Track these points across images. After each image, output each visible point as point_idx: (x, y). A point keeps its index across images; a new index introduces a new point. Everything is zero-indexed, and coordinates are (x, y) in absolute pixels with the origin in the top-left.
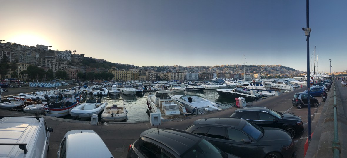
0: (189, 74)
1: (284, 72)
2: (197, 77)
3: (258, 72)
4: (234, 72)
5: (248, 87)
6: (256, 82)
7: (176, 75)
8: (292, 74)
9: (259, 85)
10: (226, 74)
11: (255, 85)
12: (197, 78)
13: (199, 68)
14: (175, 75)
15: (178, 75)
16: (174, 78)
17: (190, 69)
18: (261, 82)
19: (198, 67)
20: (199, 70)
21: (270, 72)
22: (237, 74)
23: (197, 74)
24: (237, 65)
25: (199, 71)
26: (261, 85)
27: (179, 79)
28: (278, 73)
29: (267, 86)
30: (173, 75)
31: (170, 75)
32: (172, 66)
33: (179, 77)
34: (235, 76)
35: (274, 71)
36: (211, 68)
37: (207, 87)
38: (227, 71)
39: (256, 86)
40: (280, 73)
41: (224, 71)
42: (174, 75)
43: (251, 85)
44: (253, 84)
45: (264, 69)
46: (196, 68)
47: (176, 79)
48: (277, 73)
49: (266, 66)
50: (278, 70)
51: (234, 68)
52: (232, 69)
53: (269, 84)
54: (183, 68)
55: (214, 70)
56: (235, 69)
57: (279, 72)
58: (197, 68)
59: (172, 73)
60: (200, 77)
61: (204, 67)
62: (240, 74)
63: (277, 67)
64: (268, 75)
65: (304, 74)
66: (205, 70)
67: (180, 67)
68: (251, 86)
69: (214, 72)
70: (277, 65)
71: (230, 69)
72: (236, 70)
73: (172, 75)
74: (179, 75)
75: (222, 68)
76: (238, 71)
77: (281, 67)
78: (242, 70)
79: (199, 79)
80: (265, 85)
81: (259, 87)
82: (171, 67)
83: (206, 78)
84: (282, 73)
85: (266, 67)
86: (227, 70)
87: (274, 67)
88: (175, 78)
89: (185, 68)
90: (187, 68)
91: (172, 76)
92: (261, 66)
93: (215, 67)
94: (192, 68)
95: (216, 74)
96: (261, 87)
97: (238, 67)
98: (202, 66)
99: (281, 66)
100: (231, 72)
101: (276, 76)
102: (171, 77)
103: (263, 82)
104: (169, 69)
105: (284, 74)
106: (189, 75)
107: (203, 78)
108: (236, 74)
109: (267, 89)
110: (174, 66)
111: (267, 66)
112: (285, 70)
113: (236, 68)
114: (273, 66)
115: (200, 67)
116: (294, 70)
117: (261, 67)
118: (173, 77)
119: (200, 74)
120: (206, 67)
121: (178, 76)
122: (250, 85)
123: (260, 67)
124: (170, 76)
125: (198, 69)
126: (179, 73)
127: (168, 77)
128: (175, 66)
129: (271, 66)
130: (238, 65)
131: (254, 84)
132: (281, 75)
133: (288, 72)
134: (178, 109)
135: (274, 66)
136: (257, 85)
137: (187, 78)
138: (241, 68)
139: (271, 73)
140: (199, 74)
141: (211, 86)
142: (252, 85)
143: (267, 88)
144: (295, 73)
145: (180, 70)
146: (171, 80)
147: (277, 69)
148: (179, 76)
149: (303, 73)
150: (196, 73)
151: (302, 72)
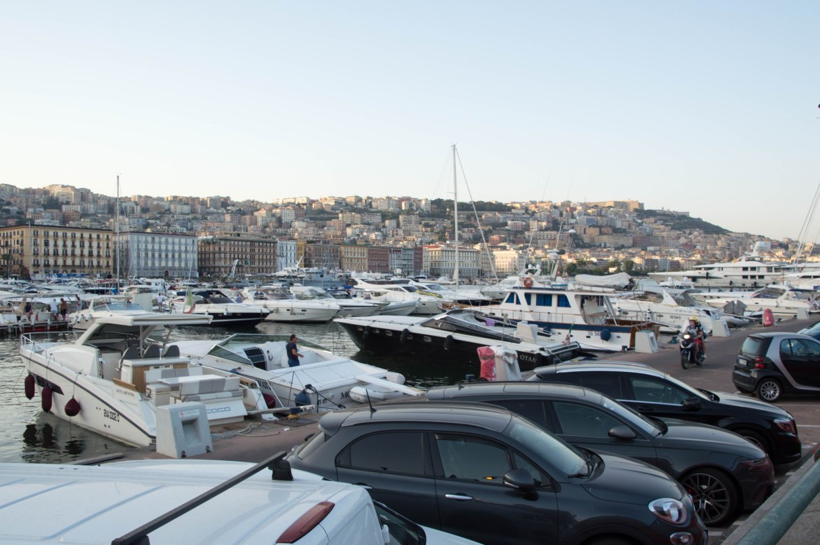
0: (142, 238)
1: (661, 243)
2: (190, 256)
3: (517, 237)
4: (385, 236)
5: (498, 310)
6: (536, 285)
7: (69, 243)
8: (704, 251)
9: (554, 301)
10: (344, 244)
11: (534, 300)
12: (190, 265)
13: (199, 208)
14: (60, 243)
15: (77, 244)
16: (52, 262)
17: (145, 210)
18: (564, 288)
19: (191, 202)
20: (195, 218)
21: (578, 243)
22: (405, 249)
23: (190, 241)
24: (401, 200)
25: (198, 226)
26: (563, 301)
27: (82, 266)
28: (623, 247)
29: (591, 308)
30: (47, 244)
31: (28, 242)
32: (35, 187)
33: (82, 255)
34: (394, 256)
35: (601, 233)
36: (263, 212)
37: (277, 311)
38: (349, 231)
39: (538, 304)
40: (634, 246)
41: (332, 230)
42: (51, 243)
43: (512, 298)
44: (521, 294)
45: (544, 224)
46: (179, 208)
47: (65, 266)
48: (620, 248)
49: (555, 207)
50: (624, 231)
51: (385, 216)
52: (377, 219)
53: (600, 300)
54: (102, 203)
55: (279, 220)
56: (394, 223)
57: (628, 241)
58: (186, 209)
59: (41, 232)
60: (203, 257)
61: (225, 203)
62: (421, 249)
63: (616, 214)
64: (565, 257)
65: (780, 253)
66: (228, 218)
67: (84, 195)
68: (513, 306)
69: (280, 230)
70: (616, 203)
71: (367, 218)
72: (398, 225)
73: (41, 241)
74: (82, 246)
75: (322, 211)
76: (408, 233)
77: (642, 213)
78: (426, 225)
79: (201, 270)
80: (583, 302)
81: (553, 313)
82: (29, 192)
83: (238, 266)
84: (644, 249)
85: (556, 215)
86: (348, 225)
87: (600, 214)
88: (60, 262)
89: (112, 207)
90: (128, 205)
91: (42, 249)
92: (532, 208)
93: (286, 205)
94: (158, 206)
95: (291, 244)
96: (563, 310)
97: (409, 212)
98: (213, 195)
99: (641, 205)
100: (373, 236)
101: (613, 265)
102: (36, 254)
103: (571, 286)
104: (14, 209)
105: (654, 253)
106: (143, 246)
107: (222, 263)
108: (398, 251)
109: (592, 323)
110: (45, 192)
111: (563, 205)
112: (662, 231)
113: (395, 216)
114: (596, 206)
115: (203, 203)
116: (718, 231)
117: (528, 212)
118: (47, 254)
119: (207, 242)
120: (234, 205)
121: (78, 251)
122: (510, 300)
123: (527, 210)
124: (28, 249)
125: (193, 211)
126: (86, 235)
127: (16, 256)
128: (56, 192)
129: (586, 206)
130: (408, 199)
131: (528, 296)
132: (637, 260)
133: (683, 240)
134: (236, 394)
135: (600, 210)
136: (544, 300)
137: (133, 261)
138: (422, 216)
139: (584, 246)
140: (203, 241)
141: (298, 304)
142: (518, 302)
143: (592, 316)
144: (722, 249)
145: (84, 215)
146: (31, 271)
147: (619, 225)
148: (86, 252)
149: (773, 247)
150: (183, 235)
151: (769, 244)
